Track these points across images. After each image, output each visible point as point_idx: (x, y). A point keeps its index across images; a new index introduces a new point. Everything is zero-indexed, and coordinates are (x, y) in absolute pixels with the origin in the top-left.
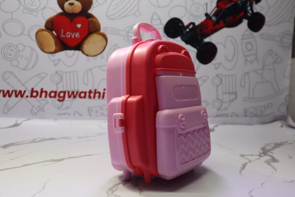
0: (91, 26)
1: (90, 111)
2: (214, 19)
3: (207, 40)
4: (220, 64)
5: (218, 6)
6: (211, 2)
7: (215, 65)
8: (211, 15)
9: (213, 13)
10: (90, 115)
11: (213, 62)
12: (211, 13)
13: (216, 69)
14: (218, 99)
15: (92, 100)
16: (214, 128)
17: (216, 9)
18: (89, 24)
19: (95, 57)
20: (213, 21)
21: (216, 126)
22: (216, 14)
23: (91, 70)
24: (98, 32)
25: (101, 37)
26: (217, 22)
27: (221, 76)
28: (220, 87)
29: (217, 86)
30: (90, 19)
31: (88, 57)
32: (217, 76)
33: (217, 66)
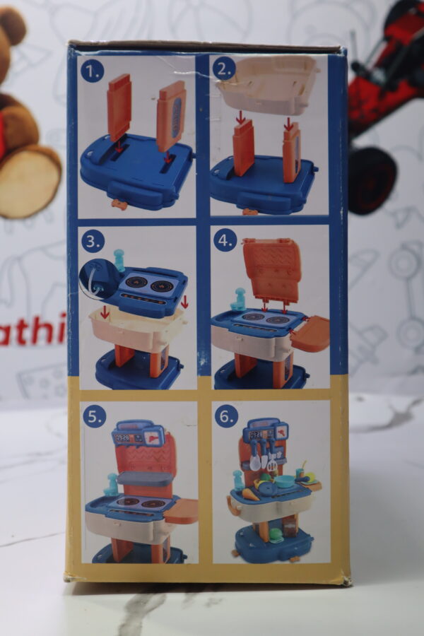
0: (10, 131)
1: (23, 381)
2: (379, 76)
3: (362, 142)
4: (409, 211)
5: (387, 37)
6: (367, 28)
7: (394, 214)
8: (370, 66)
9: (375, 59)
10: (26, 395)
11: (389, 206)
12: (369, 60)
13: (399, 226)
14: (413, 318)
15: (28, 350)
16: (409, 408)
17: (383, 46)
18: (5, 125)
19: (29, 222)
20: (377, 83)
21: (416, 403)
22: (383, 63)
23: (19, 259)
24: (32, 147)
25: (42, 162)
26: (390, 86)
27: (415, 248)
28: (416, 282)
29: (408, 280)
30: (7, 111)
31: (8, 223)
32: (404, 247)
33: (401, 216)
